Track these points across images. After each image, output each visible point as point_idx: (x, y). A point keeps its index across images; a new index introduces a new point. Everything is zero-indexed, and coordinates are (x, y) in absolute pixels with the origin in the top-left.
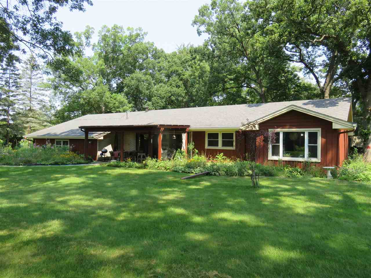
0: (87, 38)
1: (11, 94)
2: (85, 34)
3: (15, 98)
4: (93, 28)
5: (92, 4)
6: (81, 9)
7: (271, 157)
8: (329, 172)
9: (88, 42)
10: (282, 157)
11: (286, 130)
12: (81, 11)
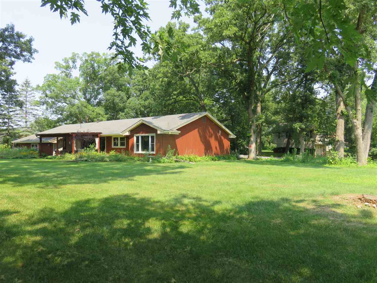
0: (74, 62)
1: (11, 110)
2: (71, 59)
3: (14, 113)
4: (78, 54)
5: (34, 59)
6: (29, 61)
7: (135, 152)
8: (151, 159)
9: (74, 65)
10: (140, 152)
11: (143, 135)
12: (29, 63)
